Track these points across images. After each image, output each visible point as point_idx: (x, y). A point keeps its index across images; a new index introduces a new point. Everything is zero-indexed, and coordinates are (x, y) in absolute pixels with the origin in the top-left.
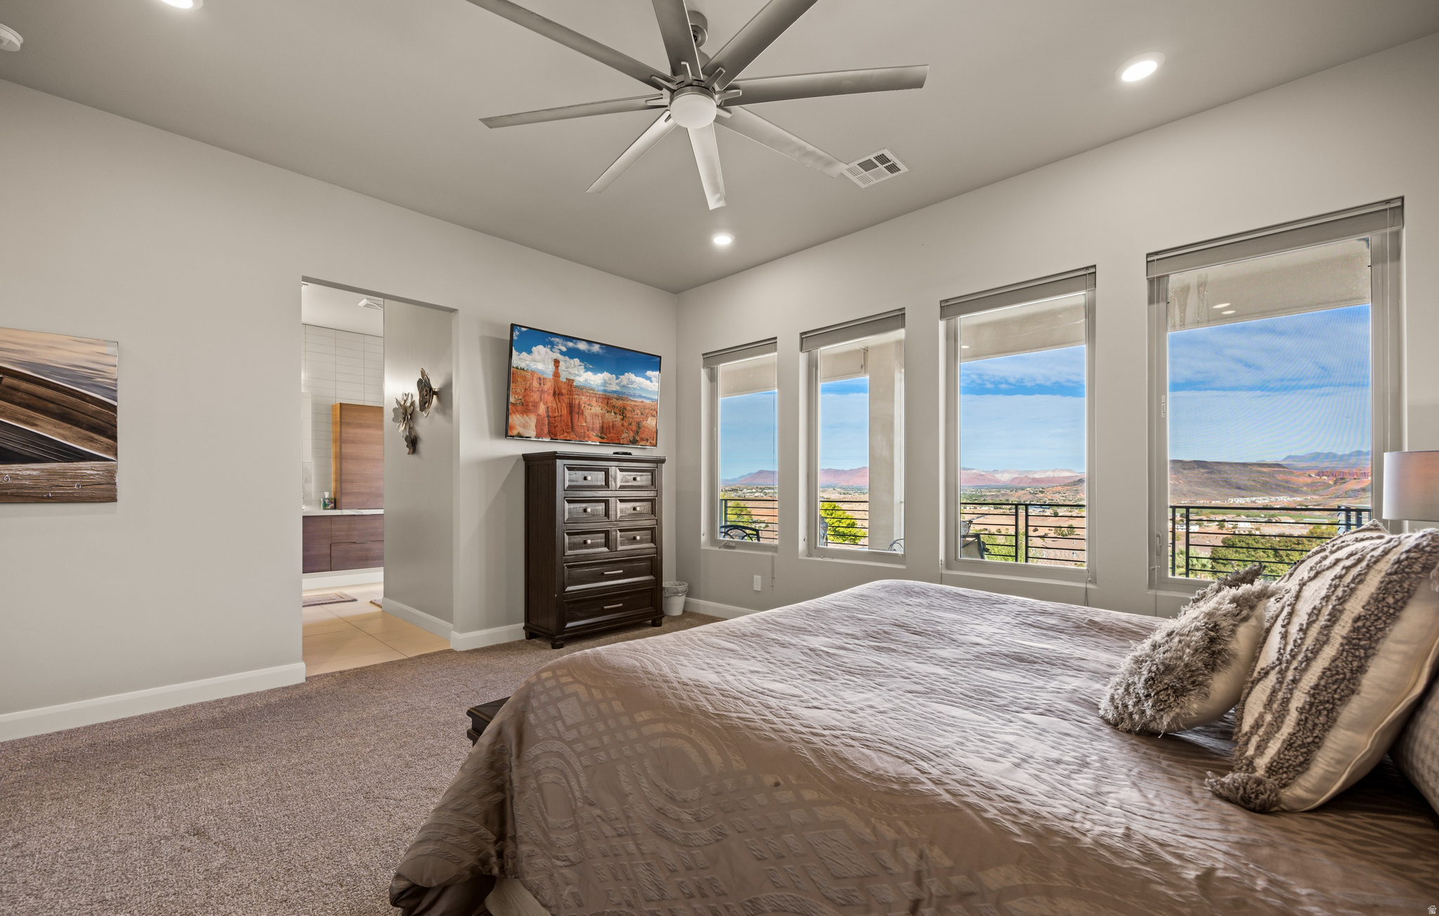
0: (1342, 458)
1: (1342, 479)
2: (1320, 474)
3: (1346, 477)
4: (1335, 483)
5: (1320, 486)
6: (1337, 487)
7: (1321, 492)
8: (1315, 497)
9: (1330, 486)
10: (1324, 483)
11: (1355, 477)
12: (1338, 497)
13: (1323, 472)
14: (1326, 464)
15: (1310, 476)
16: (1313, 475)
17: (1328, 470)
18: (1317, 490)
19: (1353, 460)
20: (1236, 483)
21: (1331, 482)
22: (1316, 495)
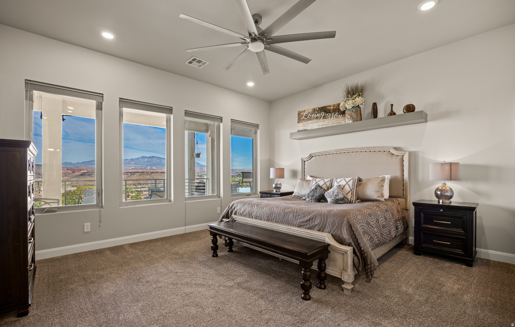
0: (74, 164)
1: (74, 171)
2: (68, 170)
3: (75, 171)
4: (72, 173)
5: (68, 174)
6: (73, 174)
7: (68, 176)
8: (66, 178)
9: (70, 174)
10: (69, 173)
11: (78, 171)
12: (73, 178)
13: (68, 169)
14: (69, 166)
15: (64, 170)
16: (65, 170)
17: (70, 168)
18: (67, 175)
19: (77, 165)
20: (38, 173)
21: (71, 173)
22: (67, 177)
